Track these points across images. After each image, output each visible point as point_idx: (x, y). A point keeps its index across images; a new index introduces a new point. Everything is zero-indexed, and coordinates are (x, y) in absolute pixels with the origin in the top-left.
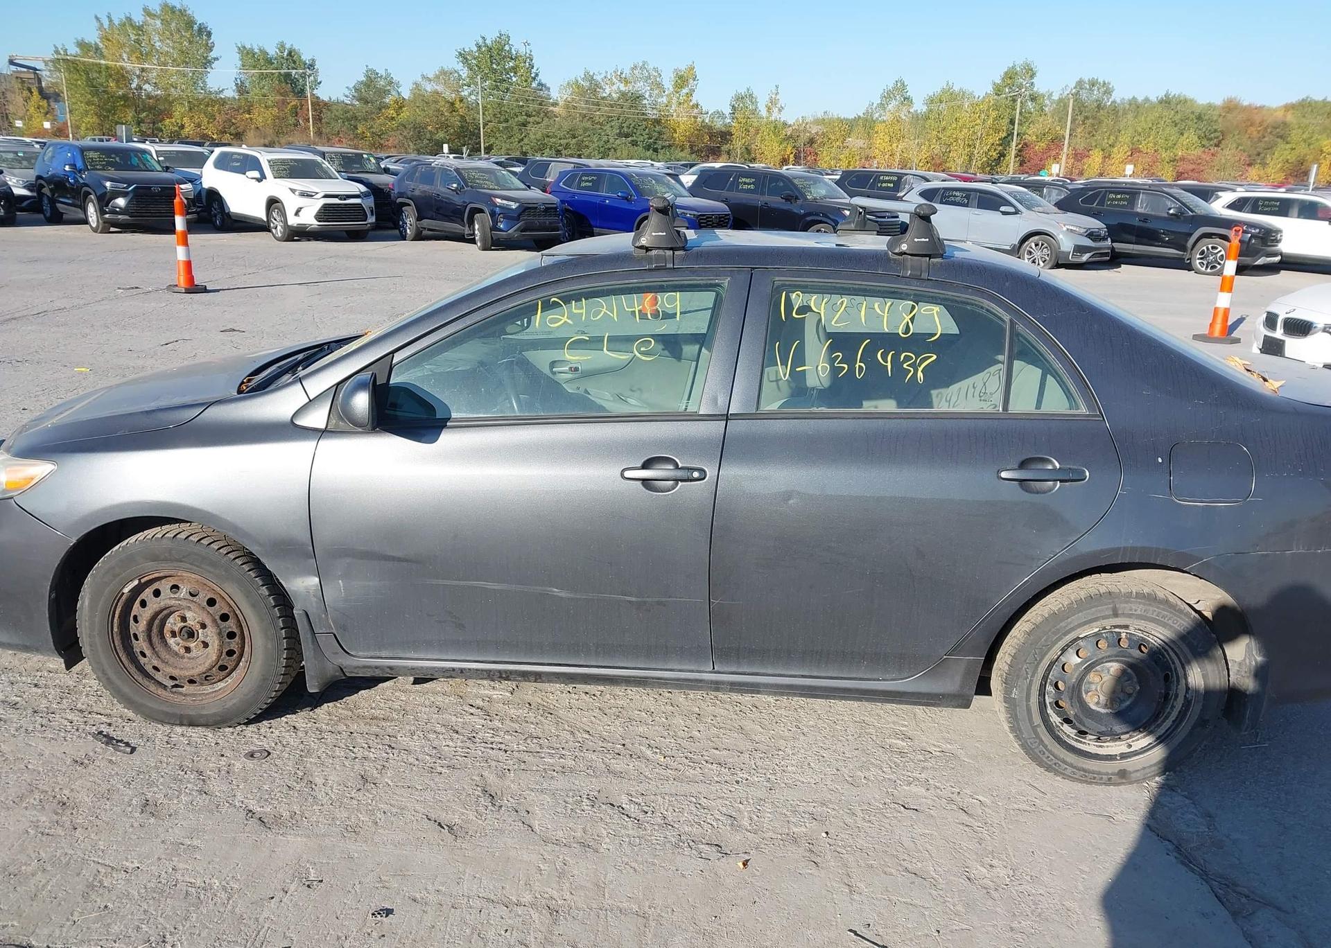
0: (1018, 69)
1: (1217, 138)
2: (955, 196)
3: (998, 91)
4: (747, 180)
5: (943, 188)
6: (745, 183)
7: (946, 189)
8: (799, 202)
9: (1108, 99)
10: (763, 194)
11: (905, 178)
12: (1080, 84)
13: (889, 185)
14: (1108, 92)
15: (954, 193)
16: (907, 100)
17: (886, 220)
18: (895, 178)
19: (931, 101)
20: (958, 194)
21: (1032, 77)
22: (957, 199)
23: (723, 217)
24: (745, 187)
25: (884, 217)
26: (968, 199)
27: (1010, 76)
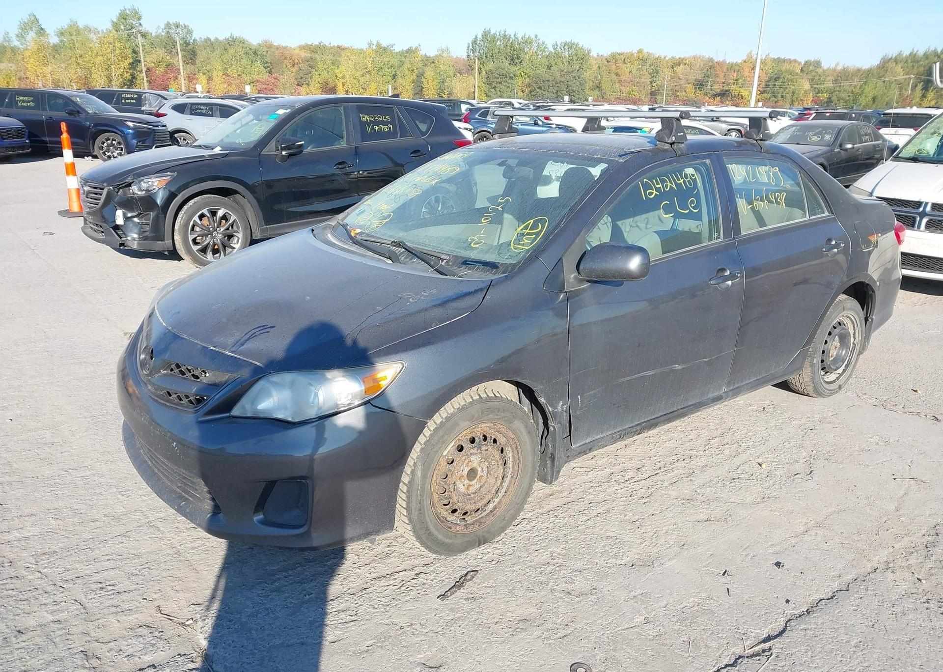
0: (128, 12)
1: (269, 67)
2: (200, 109)
3: (116, 26)
4: (26, 99)
5: (190, 103)
6: (24, 101)
7: (192, 104)
8: (83, 115)
9: (191, 37)
10: (44, 109)
11: (144, 95)
12: (168, 25)
13: (132, 101)
14: (190, 32)
15: (199, 107)
16: (41, 31)
17: (159, 128)
18: (136, 96)
19: (61, 33)
20: (203, 107)
21: (139, 19)
22: (203, 111)
23: (20, 130)
24: (25, 104)
25: (158, 126)
26: (212, 111)
27: (123, 16)
